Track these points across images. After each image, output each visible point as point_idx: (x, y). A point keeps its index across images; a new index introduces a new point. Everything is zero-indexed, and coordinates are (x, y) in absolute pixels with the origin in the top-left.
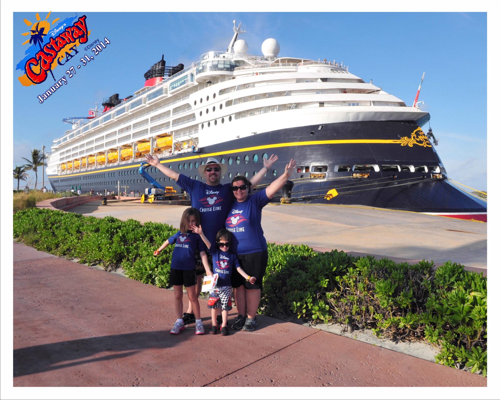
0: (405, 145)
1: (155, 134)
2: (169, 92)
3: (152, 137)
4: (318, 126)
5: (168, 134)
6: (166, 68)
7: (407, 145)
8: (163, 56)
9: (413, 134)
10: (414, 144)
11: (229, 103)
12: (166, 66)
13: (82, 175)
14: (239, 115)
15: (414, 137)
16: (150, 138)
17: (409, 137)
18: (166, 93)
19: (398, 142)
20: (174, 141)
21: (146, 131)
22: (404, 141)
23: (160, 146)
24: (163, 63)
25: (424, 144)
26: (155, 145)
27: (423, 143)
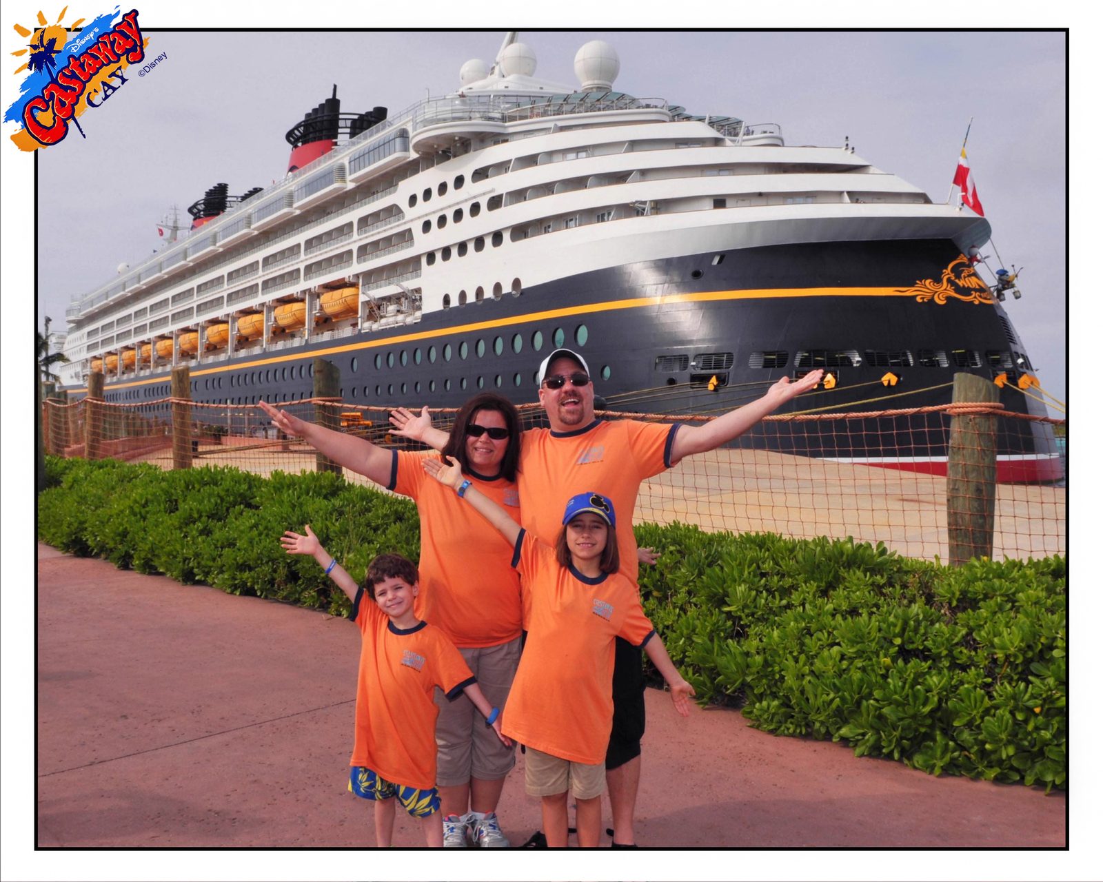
0: (925, 300)
1: (315, 282)
2: (349, 178)
3: (310, 290)
4: (711, 255)
5: (347, 280)
6: (341, 116)
7: (932, 301)
8: (335, 86)
9: (947, 273)
10: (949, 299)
11: (495, 203)
12: (341, 111)
13: (141, 387)
14: (521, 231)
15: (949, 280)
16: (304, 292)
17: (938, 280)
18: (343, 179)
19: (908, 292)
20: (362, 298)
21: (293, 275)
22: (923, 291)
23: (329, 310)
24: (333, 104)
25: (975, 297)
26: (318, 308)
27: (971, 295)
